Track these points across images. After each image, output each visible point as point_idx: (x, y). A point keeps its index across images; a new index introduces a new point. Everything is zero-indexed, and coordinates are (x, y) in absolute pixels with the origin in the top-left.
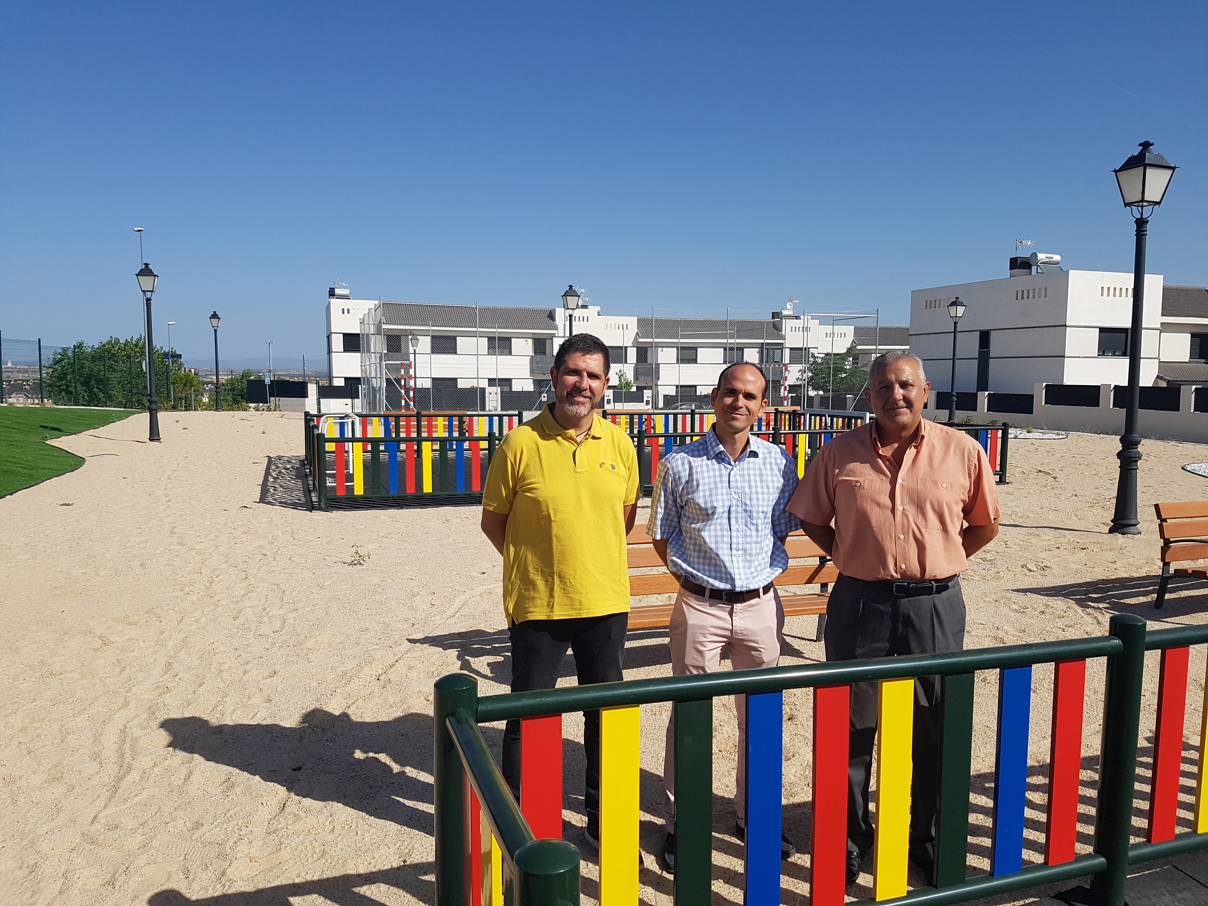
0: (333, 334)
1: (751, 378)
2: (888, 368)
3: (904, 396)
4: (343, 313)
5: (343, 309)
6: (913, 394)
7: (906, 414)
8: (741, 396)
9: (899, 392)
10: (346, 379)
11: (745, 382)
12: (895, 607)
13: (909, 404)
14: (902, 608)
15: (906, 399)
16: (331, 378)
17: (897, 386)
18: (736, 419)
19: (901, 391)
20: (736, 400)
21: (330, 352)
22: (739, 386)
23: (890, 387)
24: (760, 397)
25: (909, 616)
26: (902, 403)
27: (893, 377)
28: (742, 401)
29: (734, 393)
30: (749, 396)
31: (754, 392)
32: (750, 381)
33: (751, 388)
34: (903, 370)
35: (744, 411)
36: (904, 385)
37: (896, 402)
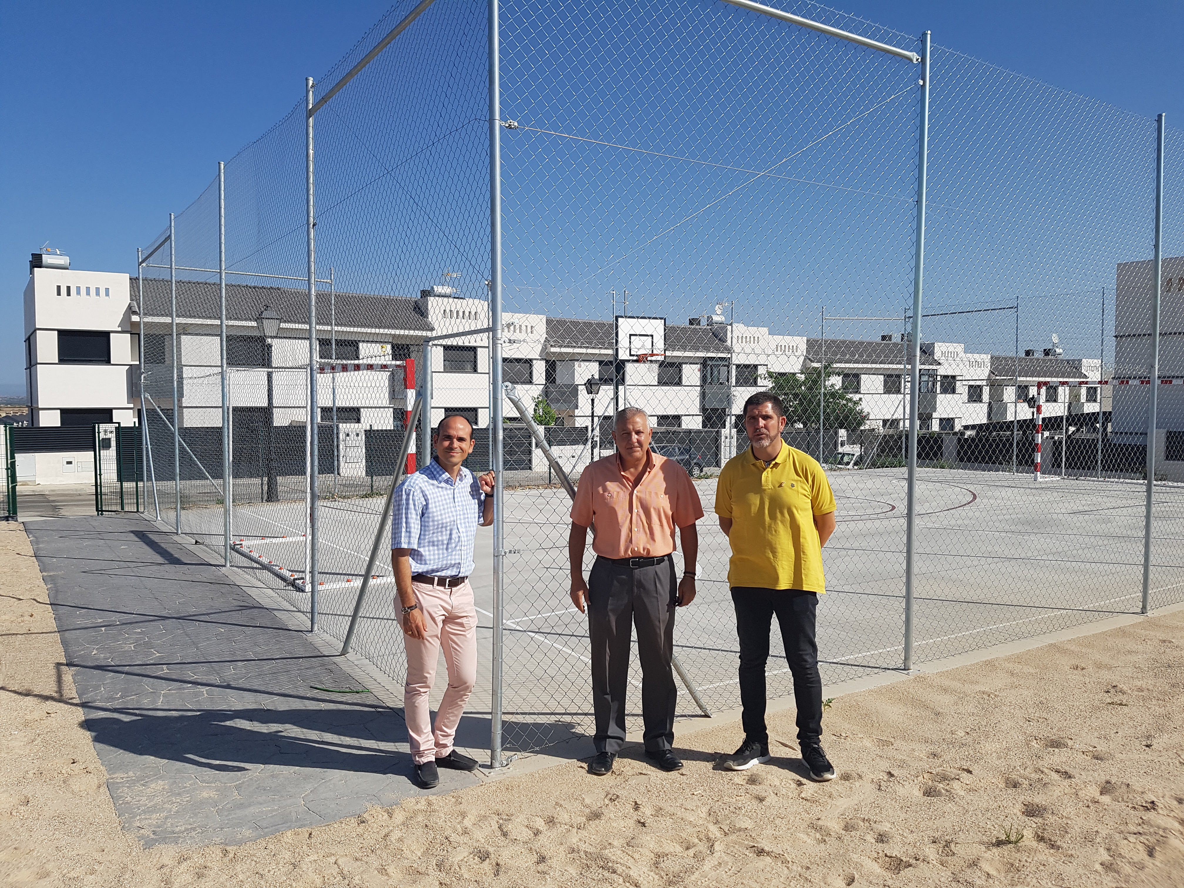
0: (38, 331)
1: (461, 427)
2: (628, 421)
3: (637, 439)
4: (59, 294)
5: (59, 288)
6: (643, 438)
7: (638, 451)
8: (455, 440)
9: (635, 437)
10: (64, 412)
11: (457, 430)
12: (631, 576)
13: (641, 445)
14: (636, 576)
15: (639, 441)
16: (34, 411)
17: (633, 433)
18: (453, 456)
19: (636, 436)
20: (452, 443)
21: (32, 363)
22: (453, 432)
23: (629, 434)
24: (468, 439)
25: (640, 581)
26: (636, 444)
27: (631, 427)
28: (456, 444)
29: (450, 438)
30: (461, 439)
31: (464, 436)
32: (460, 429)
33: (461, 434)
34: (637, 423)
35: (458, 450)
36: (638, 433)
37: (633, 444)
